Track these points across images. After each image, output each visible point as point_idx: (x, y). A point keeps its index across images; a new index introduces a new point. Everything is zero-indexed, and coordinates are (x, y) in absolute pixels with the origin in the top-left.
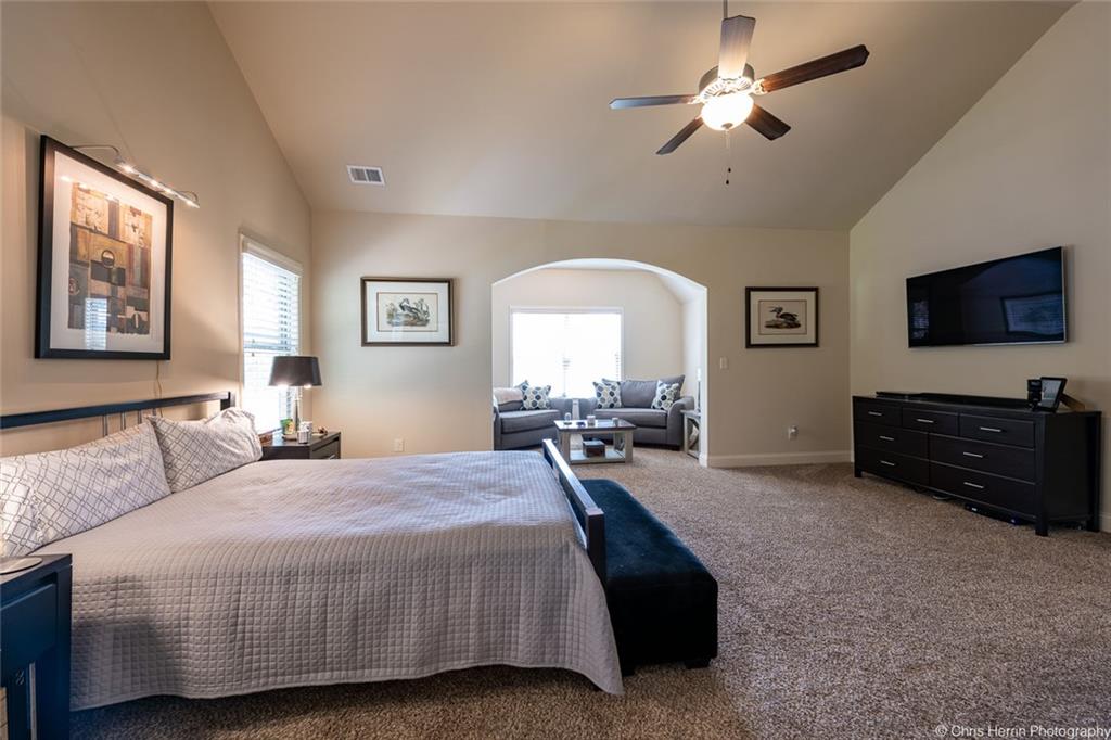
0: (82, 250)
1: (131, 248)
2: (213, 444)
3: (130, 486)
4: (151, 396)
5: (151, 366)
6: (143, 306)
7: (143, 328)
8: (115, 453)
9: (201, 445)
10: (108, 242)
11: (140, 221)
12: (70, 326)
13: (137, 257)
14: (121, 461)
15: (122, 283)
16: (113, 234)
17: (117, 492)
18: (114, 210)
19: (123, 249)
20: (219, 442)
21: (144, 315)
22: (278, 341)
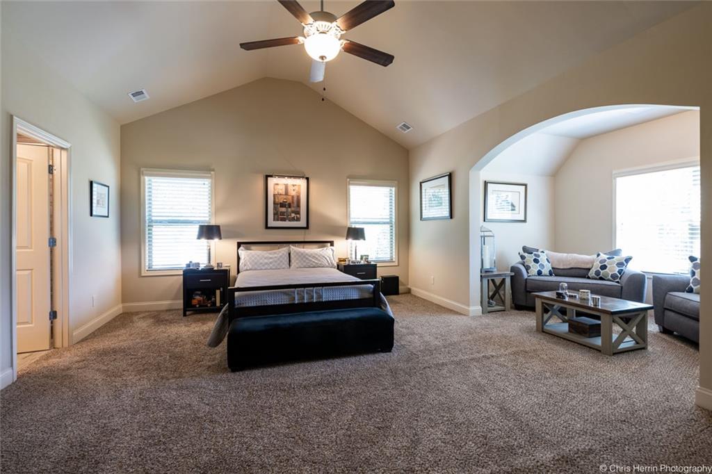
0: (277, 200)
1: (293, 197)
2: (304, 257)
3: (271, 263)
4: (303, 240)
5: (303, 231)
6: (298, 213)
7: (298, 219)
8: (270, 254)
9: (300, 256)
10: (285, 197)
11: (296, 188)
12: (274, 220)
13: (295, 199)
14: (271, 256)
15: (290, 207)
16: (287, 193)
17: (266, 263)
18: (286, 186)
19: (290, 197)
20: (307, 256)
21: (298, 216)
22: (389, 220)
